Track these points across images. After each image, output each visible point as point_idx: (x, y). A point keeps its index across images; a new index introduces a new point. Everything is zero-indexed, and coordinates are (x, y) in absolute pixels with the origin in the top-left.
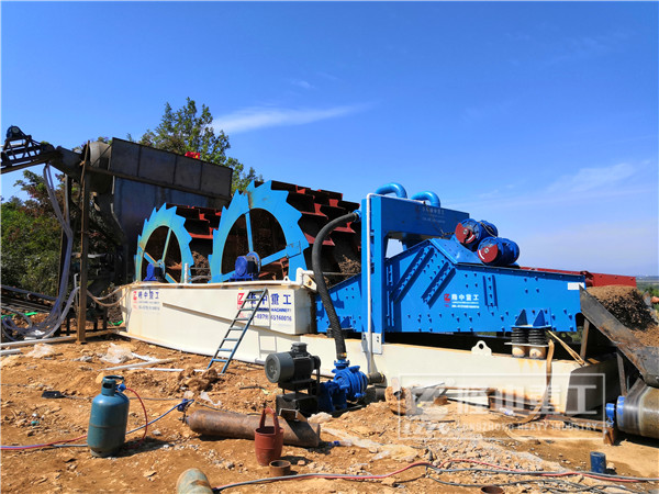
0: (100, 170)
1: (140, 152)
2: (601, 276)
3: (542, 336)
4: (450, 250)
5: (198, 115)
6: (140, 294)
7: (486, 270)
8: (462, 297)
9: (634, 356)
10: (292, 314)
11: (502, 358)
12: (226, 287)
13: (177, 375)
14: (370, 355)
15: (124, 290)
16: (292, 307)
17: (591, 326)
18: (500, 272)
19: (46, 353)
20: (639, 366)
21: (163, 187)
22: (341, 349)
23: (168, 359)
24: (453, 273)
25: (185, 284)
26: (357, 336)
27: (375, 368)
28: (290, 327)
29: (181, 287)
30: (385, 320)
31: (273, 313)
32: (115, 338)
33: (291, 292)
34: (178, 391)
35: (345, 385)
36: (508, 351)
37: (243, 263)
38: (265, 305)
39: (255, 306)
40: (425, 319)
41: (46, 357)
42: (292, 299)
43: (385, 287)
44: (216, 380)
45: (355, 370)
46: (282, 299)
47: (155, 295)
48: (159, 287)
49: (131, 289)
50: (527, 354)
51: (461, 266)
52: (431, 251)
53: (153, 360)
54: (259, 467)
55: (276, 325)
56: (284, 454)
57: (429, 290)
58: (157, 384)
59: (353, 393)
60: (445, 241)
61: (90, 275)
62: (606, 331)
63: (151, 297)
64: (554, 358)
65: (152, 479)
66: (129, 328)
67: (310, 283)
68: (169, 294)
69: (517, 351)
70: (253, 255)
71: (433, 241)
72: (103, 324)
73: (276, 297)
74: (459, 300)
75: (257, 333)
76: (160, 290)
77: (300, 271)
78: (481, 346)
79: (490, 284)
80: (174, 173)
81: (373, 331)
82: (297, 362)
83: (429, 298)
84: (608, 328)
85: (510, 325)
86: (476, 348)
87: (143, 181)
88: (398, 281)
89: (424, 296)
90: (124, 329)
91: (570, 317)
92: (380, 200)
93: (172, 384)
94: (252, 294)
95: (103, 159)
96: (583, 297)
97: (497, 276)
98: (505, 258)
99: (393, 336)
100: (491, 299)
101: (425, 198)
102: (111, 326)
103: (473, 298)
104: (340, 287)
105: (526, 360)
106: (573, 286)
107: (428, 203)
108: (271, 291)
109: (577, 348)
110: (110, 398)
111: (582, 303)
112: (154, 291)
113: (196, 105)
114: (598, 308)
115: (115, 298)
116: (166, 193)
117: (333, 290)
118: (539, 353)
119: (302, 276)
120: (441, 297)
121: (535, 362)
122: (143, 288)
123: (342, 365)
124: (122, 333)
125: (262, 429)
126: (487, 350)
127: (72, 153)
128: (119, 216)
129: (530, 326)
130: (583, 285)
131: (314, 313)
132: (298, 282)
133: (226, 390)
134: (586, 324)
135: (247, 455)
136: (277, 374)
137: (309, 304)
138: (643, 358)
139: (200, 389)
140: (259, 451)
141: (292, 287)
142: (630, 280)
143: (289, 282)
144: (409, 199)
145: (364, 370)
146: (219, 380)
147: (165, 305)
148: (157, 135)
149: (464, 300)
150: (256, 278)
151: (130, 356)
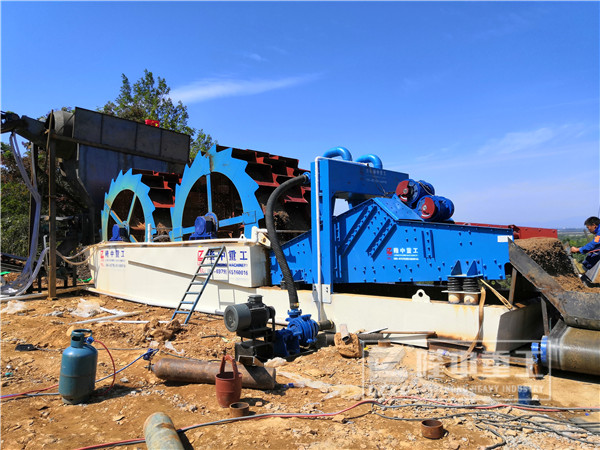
0: (64, 138)
1: (102, 121)
2: (527, 229)
3: (475, 284)
4: (392, 207)
5: (156, 86)
6: (107, 253)
7: (424, 225)
8: (402, 250)
9: (556, 301)
10: (248, 268)
11: (439, 305)
12: (187, 245)
13: (142, 326)
14: (320, 304)
15: (91, 249)
16: (248, 262)
17: (519, 274)
18: (437, 227)
19: (19, 309)
20: (561, 309)
21: (126, 154)
22: (294, 299)
23: (134, 312)
24: (394, 228)
25: (149, 243)
26: (309, 287)
27: (325, 316)
28: (247, 280)
29: (145, 246)
30: (333, 272)
31: (231, 268)
32: (85, 293)
33: (248, 249)
34: (144, 342)
35: (298, 332)
36: (445, 298)
37: (202, 223)
38: (223, 261)
39: (214, 262)
40: (369, 271)
41: (19, 313)
42: (248, 255)
43: (333, 243)
44: (179, 330)
45: (307, 318)
46: (239, 256)
47: (121, 254)
48: (125, 246)
49: (98, 249)
50: (461, 301)
51: (402, 222)
52: (375, 209)
53: (121, 313)
54: (220, 409)
55: (234, 279)
56: (243, 396)
57: (373, 244)
58: (124, 335)
59: (306, 339)
60: (387, 200)
61: (59, 236)
62: (532, 278)
63: (117, 256)
64: (485, 303)
65: (121, 423)
66: (98, 285)
67: (264, 241)
68: (134, 252)
69: (453, 298)
70: (211, 215)
71: (376, 200)
72: (72, 281)
73: (233, 253)
74: (400, 253)
75: (216, 287)
76: (125, 249)
77: (255, 229)
78: (421, 295)
79: (428, 238)
80: (136, 141)
81: (322, 282)
82: (253, 312)
83: (373, 252)
84: (533, 276)
85: (446, 275)
86: (416, 297)
87: (106, 148)
88: (345, 237)
89: (369, 250)
90: (93, 286)
91: (500, 266)
92: (327, 163)
93: (139, 335)
94: (211, 251)
95: (67, 127)
96: (511, 249)
97: (433, 230)
98: (442, 214)
99: (341, 286)
100: (429, 251)
101: (368, 160)
102: (81, 282)
103: (413, 251)
104: (293, 243)
105: (461, 306)
106: (503, 239)
107: (371, 165)
108: (229, 248)
109: (505, 294)
110: (79, 350)
111: (511, 254)
112: (120, 250)
113: (153, 77)
114: (524, 258)
115: (83, 258)
116: (128, 159)
117: (285, 246)
118: (472, 300)
119: (257, 235)
120: (384, 250)
121: (468, 307)
122: (109, 247)
123: (295, 314)
124: (91, 289)
125: (223, 374)
126: (426, 297)
127: (38, 121)
128: (85, 181)
129: (464, 275)
130: (511, 237)
131: (269, 267)
132: (253, 239)
133: (189, 339)
134: (514, 273)
135: (209, 398)
136: (235, 324)
137: (263, 259)
138: (564, 302)
139: (164, 339)
140: (220, 395)
141: (248, 244)
142: (552, 233)
143: (245, 240)
144: (354, 162)
145: (315, 318)
146: (182, 330)
147: (130, 262)
148: (118, 105)
149: (404, 253)
150: (214, 237)
151: (99, 310)
